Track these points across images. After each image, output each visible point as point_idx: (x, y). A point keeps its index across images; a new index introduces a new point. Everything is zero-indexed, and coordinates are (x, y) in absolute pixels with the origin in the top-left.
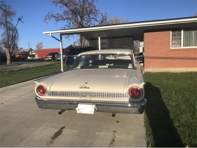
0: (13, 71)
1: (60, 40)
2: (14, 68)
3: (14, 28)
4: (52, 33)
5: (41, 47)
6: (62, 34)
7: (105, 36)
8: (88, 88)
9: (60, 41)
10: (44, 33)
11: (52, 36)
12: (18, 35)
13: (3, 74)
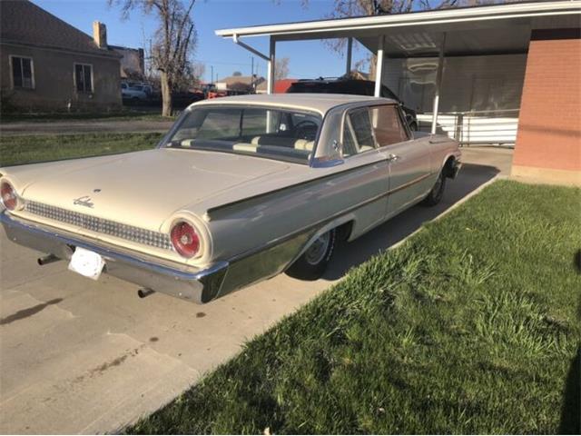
0: (158, 135)
1: (268, 56)
2: (162, 129)
3: (183, 15)
4: (238, 35)
5: (282, 74)
6: (275, 38)
7: (434, 46)
8: (89, 205)
9: (270, 59)
10: (219, 33)
11: (239, 43)
12: (196, 34)
13: (130, 141)
